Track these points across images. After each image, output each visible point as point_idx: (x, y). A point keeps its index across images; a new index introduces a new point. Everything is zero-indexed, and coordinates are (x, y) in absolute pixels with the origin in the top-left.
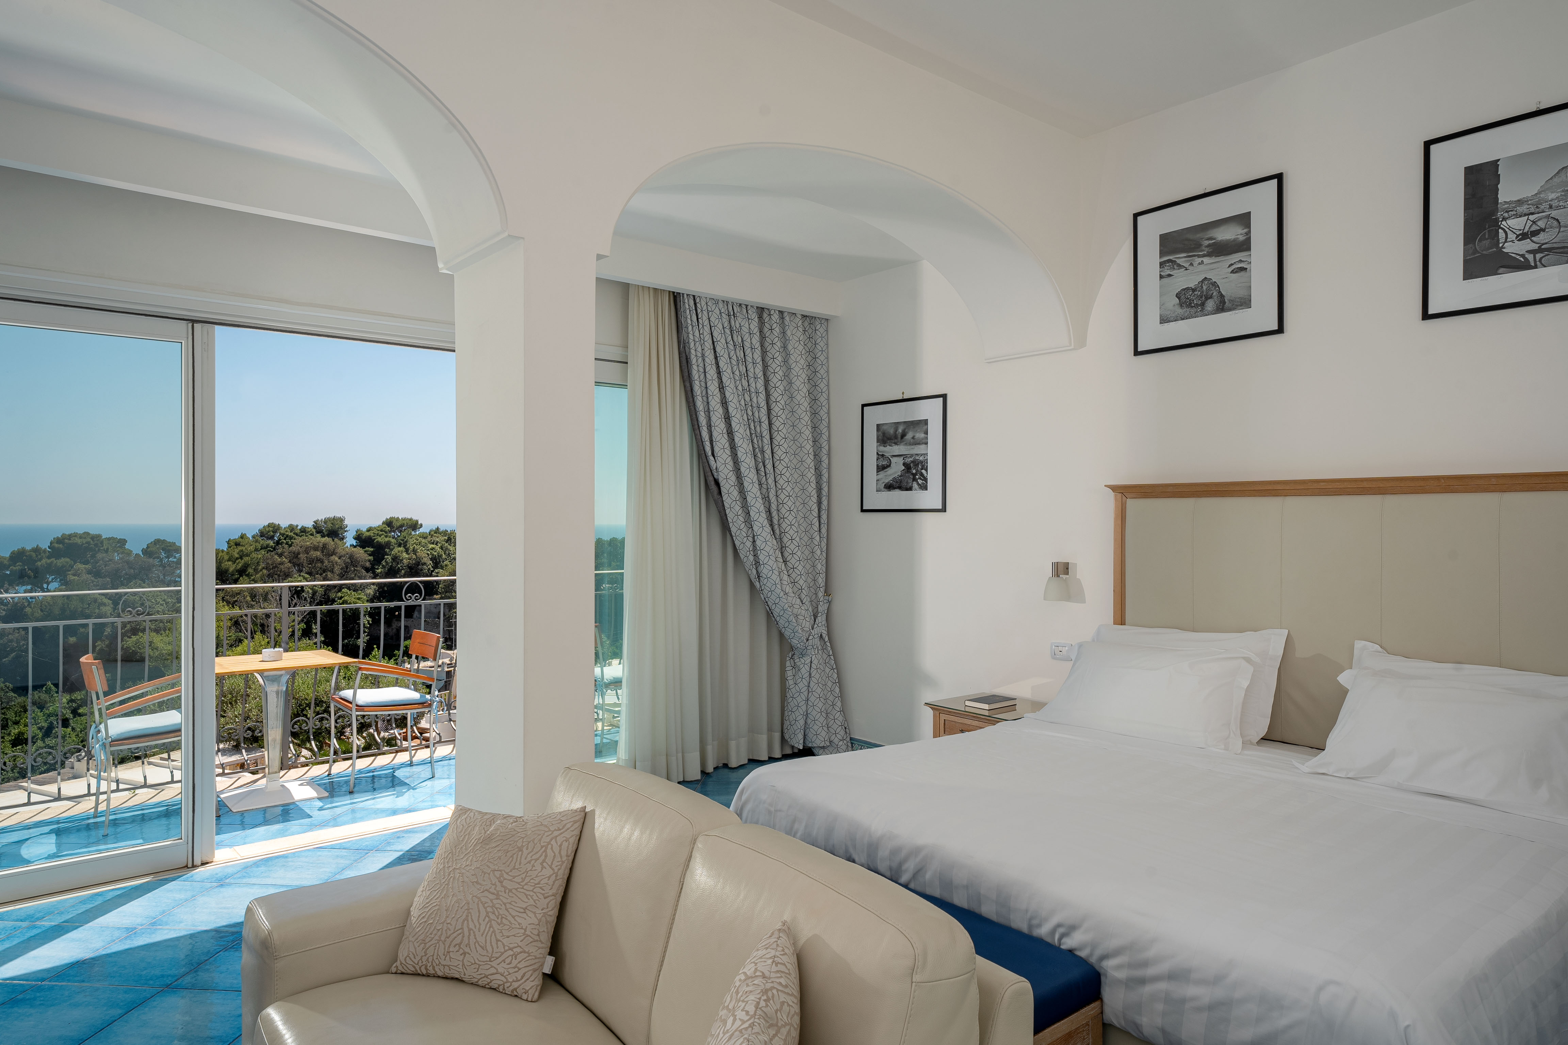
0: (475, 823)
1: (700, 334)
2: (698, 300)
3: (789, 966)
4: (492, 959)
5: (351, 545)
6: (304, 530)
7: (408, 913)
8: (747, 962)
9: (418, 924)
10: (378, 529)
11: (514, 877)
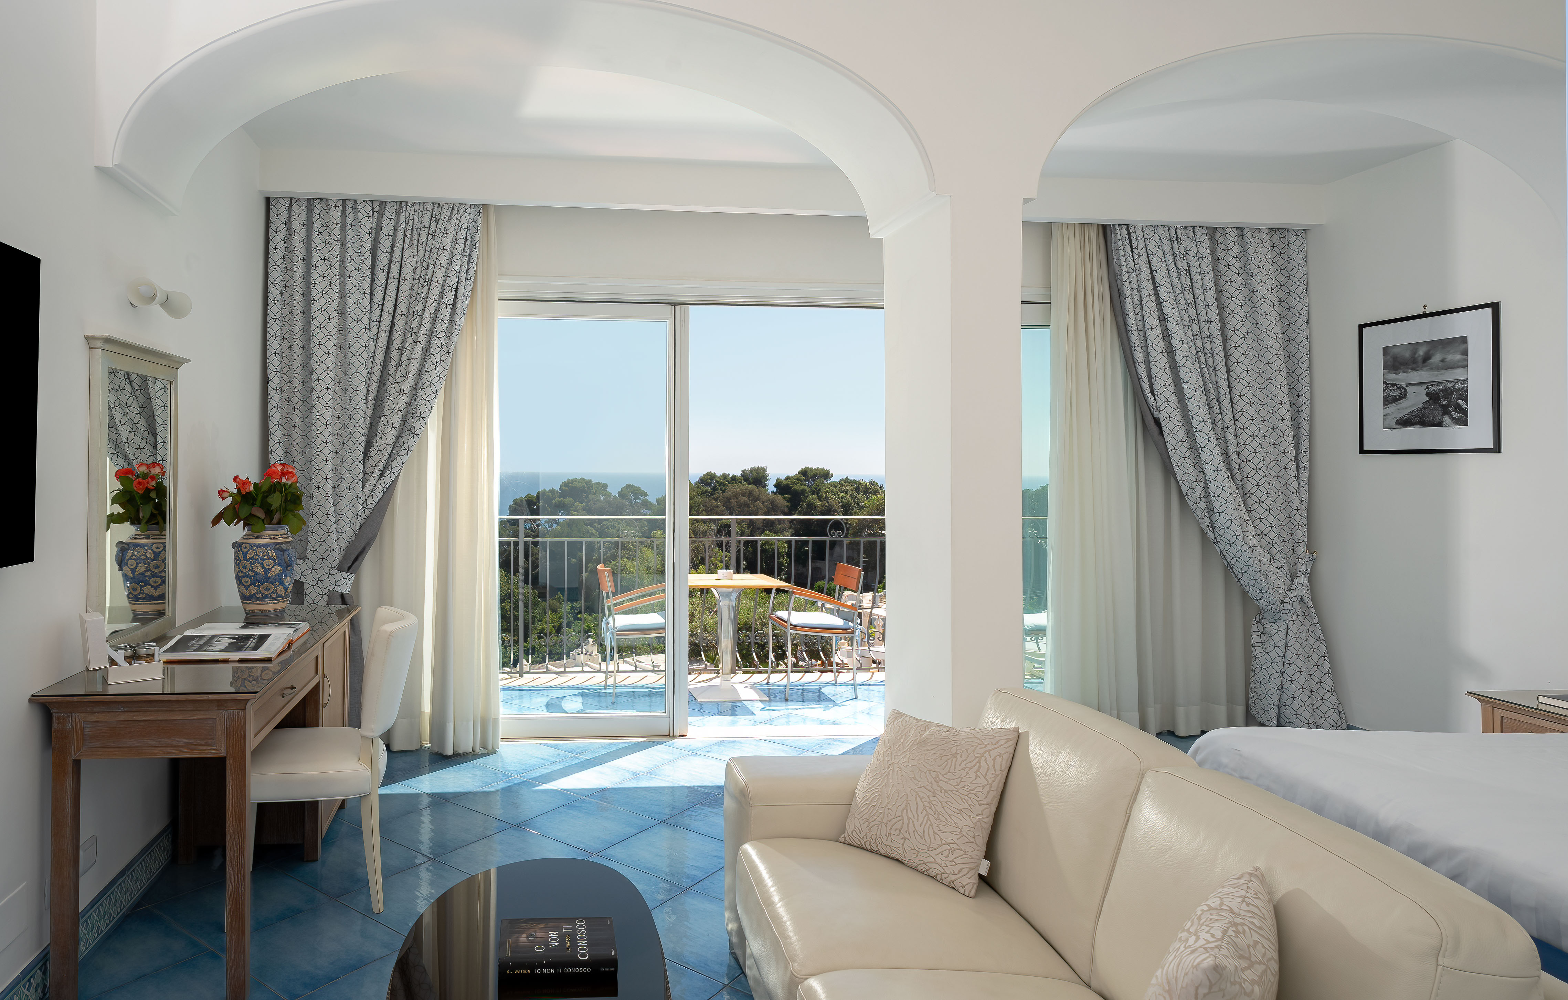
0: (911, 726)
1: (1135, 265)
2: (1132, 229)
3: (1263, 911)
4: (930, 849)
5: (772, 492)
6: (734, 478)
7: (854, 794)
8: (1210, 896)
9: (863, 805)
10: (795, 478)
11: (950, 780)
